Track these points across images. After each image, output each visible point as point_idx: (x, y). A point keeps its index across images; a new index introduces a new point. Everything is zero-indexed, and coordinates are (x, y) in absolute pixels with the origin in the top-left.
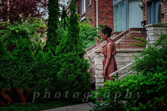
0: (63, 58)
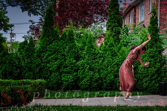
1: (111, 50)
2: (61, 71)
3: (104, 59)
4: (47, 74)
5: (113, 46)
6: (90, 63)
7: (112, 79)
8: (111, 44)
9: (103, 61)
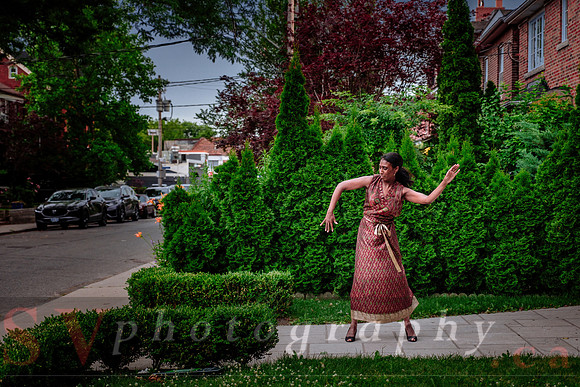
0: (561, 188)
1: (467, 180)
2: (330, 241)
3: (448, 205)
4: (292, 251)
5: (472, 168)
6: (411, 219)
7: (473, 261)
8: (465, 164)
9: (446, 211)
